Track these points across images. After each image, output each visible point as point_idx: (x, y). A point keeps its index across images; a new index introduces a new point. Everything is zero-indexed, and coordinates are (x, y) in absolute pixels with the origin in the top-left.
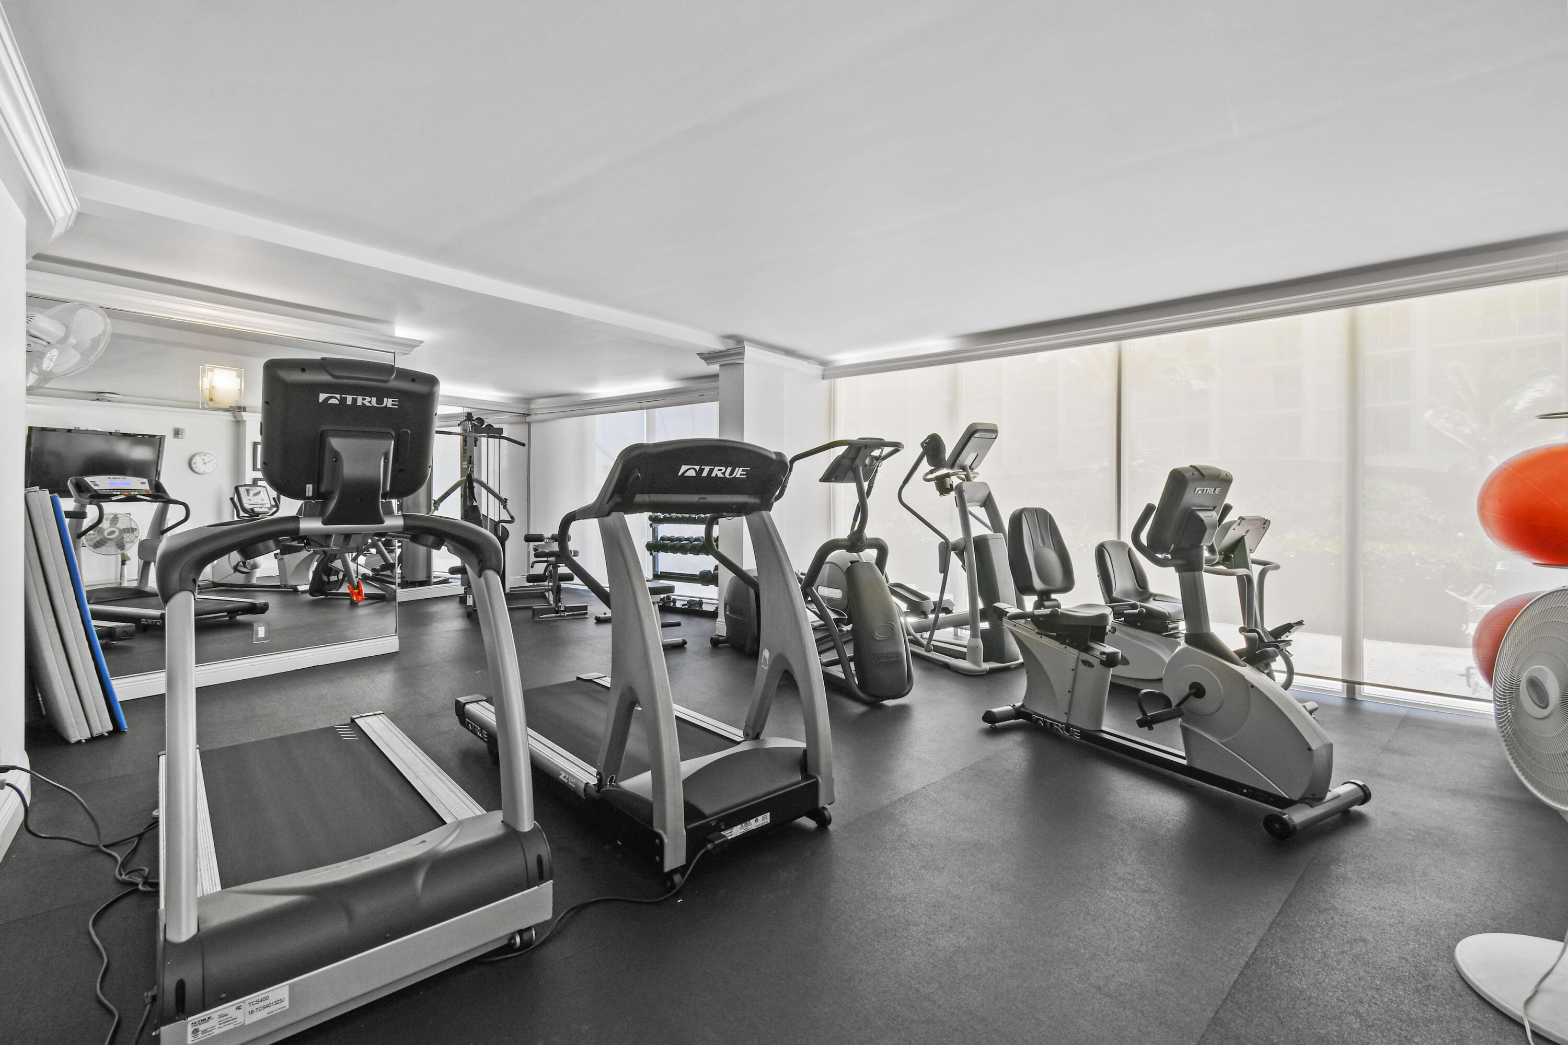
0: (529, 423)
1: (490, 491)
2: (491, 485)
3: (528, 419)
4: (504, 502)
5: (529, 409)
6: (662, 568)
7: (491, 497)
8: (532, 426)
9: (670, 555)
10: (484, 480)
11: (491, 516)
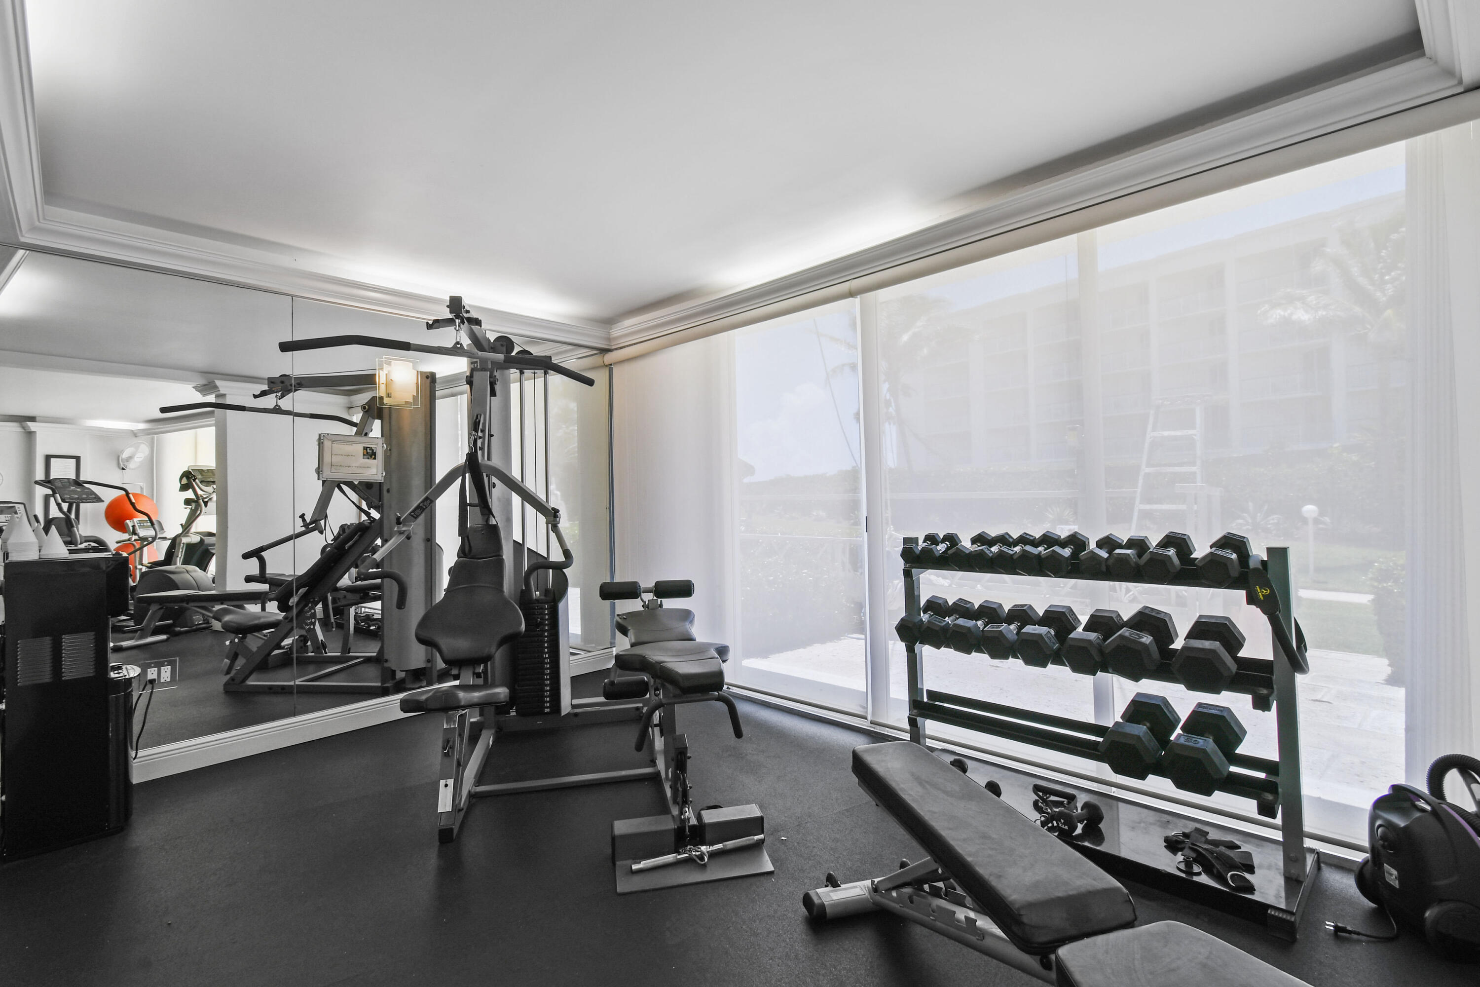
0: (610, 367)
1: (528, 497)
2: (529, 485)
3: (609, 358)
4: (552, 516)
5: (609, 339)
6: (930, 682)
7: (530, 510)
8: (616, 371)
9: (948, 654)
10: (516, 474)
11: (530, 544)
